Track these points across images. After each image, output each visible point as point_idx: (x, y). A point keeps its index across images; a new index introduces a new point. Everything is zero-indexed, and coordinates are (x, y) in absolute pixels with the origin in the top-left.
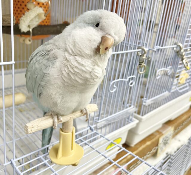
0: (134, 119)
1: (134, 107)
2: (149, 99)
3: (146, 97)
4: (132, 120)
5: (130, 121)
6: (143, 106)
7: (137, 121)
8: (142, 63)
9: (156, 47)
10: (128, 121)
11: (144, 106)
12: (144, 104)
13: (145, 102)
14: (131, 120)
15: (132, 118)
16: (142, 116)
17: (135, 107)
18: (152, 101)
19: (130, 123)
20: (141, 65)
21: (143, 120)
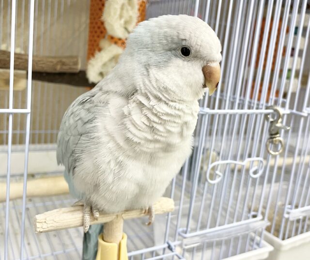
0: (263, 242)
1: (263, 219)
2: (297, 207)
3: (290, 204)
4: (261, 245)
5: (255, 246)
6: (284, 221)
7: (270, 248)
8: (276, 136)
9: (306, 110)
10: (252, 246)
11: (287, 220)
12: (286, 216)
13: (288, 213)
14: (258, 244)
15: (260, 241)
16: (283, 239)
17: (266, 219)
18: (303, 212)
19: (255, 249)
20: (274, 139)
21: (283, 249)
